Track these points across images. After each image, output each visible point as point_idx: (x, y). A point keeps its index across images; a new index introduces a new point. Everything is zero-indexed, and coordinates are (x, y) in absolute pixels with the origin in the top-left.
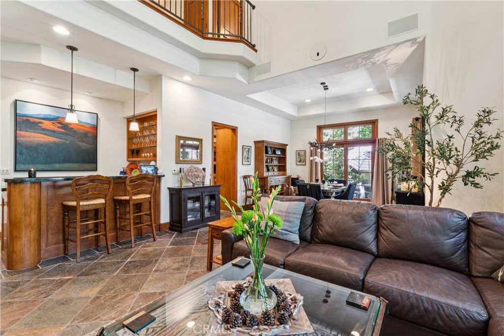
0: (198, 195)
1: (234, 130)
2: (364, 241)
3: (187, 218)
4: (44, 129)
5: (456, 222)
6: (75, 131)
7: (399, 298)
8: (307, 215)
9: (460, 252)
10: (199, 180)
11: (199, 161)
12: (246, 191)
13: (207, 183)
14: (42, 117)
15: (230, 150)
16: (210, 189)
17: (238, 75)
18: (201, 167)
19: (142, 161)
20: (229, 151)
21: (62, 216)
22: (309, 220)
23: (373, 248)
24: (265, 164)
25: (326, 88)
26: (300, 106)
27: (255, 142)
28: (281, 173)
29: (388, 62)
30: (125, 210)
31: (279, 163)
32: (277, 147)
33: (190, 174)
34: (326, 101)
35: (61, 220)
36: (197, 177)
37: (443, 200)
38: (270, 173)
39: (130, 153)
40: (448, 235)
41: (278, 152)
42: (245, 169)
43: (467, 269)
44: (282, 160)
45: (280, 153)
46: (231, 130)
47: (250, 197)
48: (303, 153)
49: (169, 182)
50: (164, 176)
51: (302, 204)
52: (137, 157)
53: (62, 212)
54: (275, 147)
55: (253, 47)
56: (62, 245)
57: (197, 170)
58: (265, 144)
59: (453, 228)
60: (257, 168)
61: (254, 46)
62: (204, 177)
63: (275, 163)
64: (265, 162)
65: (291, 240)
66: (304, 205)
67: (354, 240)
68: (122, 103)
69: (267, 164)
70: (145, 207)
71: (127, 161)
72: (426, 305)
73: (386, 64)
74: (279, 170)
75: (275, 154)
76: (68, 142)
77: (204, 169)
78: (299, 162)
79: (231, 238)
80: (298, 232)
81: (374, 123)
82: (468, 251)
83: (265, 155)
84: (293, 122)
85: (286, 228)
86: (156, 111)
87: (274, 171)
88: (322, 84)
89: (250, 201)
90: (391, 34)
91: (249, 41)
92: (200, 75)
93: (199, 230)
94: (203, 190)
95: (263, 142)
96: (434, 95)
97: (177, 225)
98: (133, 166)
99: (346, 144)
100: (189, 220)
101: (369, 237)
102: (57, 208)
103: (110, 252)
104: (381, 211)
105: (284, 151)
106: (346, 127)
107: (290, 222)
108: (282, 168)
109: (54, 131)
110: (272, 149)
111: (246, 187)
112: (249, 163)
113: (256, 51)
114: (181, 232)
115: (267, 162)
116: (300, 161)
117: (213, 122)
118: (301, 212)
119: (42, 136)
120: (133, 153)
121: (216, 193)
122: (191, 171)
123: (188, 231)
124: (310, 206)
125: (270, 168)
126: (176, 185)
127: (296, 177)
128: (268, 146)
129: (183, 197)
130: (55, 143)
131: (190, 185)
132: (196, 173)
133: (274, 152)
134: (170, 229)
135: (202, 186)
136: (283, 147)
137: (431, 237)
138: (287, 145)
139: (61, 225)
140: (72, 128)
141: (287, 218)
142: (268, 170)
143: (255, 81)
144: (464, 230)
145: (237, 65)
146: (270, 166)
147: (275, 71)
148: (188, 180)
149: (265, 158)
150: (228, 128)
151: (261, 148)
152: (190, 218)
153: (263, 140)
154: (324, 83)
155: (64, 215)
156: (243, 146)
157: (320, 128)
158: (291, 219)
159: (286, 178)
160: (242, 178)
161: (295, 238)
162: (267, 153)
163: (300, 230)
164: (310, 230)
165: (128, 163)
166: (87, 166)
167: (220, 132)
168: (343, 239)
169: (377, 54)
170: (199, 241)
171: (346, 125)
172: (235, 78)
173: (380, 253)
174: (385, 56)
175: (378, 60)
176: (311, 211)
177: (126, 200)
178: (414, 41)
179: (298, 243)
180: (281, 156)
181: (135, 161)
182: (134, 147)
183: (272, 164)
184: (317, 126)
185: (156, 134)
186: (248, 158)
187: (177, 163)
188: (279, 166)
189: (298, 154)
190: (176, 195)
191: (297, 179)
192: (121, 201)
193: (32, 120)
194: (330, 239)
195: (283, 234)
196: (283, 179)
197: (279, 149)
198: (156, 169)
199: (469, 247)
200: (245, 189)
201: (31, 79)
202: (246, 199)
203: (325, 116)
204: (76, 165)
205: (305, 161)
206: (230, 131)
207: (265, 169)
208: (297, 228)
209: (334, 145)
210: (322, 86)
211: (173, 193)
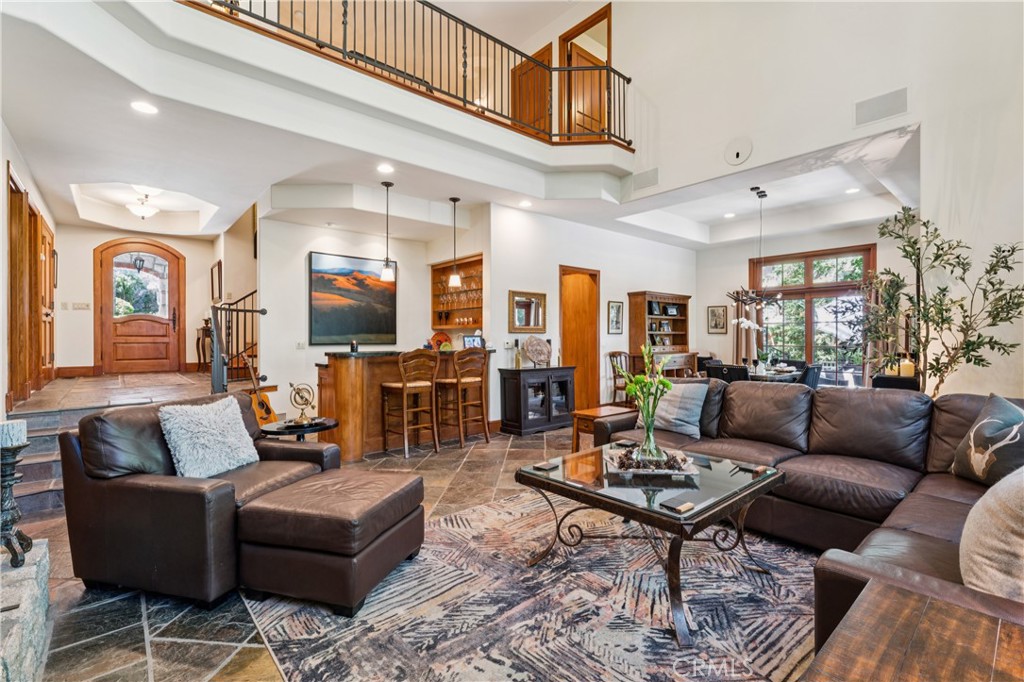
0: (543, 380)
1: (594, 276)
2: (789, 433)
3: (528, 415)
4: (339, 289)
5: (912, 407)
6: (371, 289)
7: (812, 483)
8: (713, 403)
9: (914, 444)
10: (542, 357)
11: (541, 329)
12: (615, 378)
13: (554, 363)
14: (336, 271)
15: (587, 309)
16: (560, 373)
17: (605, 193)
18: (544, 337)
19: (455, 329)
20: (585, 312)
21: (380, 401)
22: (715, 410)
23: (802, 442)
24: (647, 333)
25: (762, 195)
26: (715, 225)
27: (630, 295)
28: (678, 348)
29: (865, 158)
30: (447, 396)
31: (673, 330)
32: (670, 301)
33: (530, 348)
34: (760, 215)
35: (380, 407)
36: (541, 353)
37: (941, 386)
38: (658, 349)
39: (437, 318)
40: (900, 423)
41: (673, 311)
42: (613, 340)
43: (923, 465)
44: (679, 324)
45: (675, 313)
46: (588, 277)
47: (623, 388)
48: (721, 310)
49: (500, 361)
50: (494, 351)
51: (704, 388)
52: (446, 324)
53: (380, 396)
54: (667, 301)
55: (628, 146)
56: (381, 438)
57: (539, 342)
58: (648, 298)
59: (909, 414)
60: (635, 340)
61: (630, 143)
62: (549, 353)
63: (667, 329)
64: (647, 328)
65: (688, 433)
66: (706, 389)
67: (776, 432)
68: (426, 244)
69: (651, 332)
70: (471, 394)
71: (433, 329)
72: (841, 488)
73: (862, 161)
74: (674, 344)
75: (666, 314)
76: (363, 304)
77: (549, 341)
78: (713, 327)
79: (606, 428)
80: (698, 424)
81: (869, 251)
82: (927, 443)
83: (647, 316)
84: (701, 254)
85: (681, 417)
86: (481, 255)
87: (664, 344)
88: (752, 189)
89: (621, 397)
90: (860, 121)
91: (622, 137)
92: (546, 199)
93: (545, 434)
94: (550, 373)
95: (644, 294)
96: (928, 222)
97: (512, 423)
98: (442, 336)
99: (808, 293)
100: (530, 417)
101: (798, 428)
102: (376, 391)
103: (438, 450)
104: (816, 395)
105: (682, 308)
106: (809, 259)
107: (687, 409)
108: (680, 340)
109: (348, 291)
110: (661, 305)
111: (614, 371)
112: (619, 331)
113: (633, 151)
114: (520, 434)
115: (651, 329)
116: (716, 326)
117: (561, 266)
118: (703, 398)
119: (336, 297)
120: (440, 318)
121: (569, 379)
122: (531, 344)
123: (528, 434)
124: (716, 391)
125: (658, 339)
126: (510, 366)
127: (708, 356)
128: (654, 300)
129: (522, 383)
130: (350, 306)
131: (530, 365)
132: (539, 348)
133: (665, 311)
134: (502, 430)
135: (545, 367)
136: (681, 302)
137: (876, 425)
138: (690, 297)
139: (379, 412)
140: (368, 285)
141: (682, 405)
142: (654, 343)
143: (632, 199)
144: (924, 417)
145: (602, 178)
146: (657, 335)
147: (665, 184)
148: (526, 358)
149: (648, 322)
150: (583, 273)
151: (641, 304)
152: (531, 416)
153: (643, 290)
154: (758, 188)
155: (383, 401)
156: (609, 302)
157: (755, 265)
158: (688, 406)
159: (686, 357)
160: (608, 357)
161: (695, 431)
162: (651, 312)
163: (701, 421)
164: (716, 422)
165: (433, 333)
166: (384, 337)
167: (570, 279)
168: (760, 431)
169: (840, 152)
170: (549, 446)
171: (807, 257)
172: (600, 199)
173: (811, 449)
174: (858, 152)
175: (846, 158)
176: (718, 398)
177: (452, 384)
178: (902, 131)
179: (699, 437)
180: (678, 317)
181: (442, 330)
182: (441, 308)
183: (662, 332)
184: (750, 260)
185: (481, 289)
186: (617, 322)
187: (510, 332)
188: (674, 335)
189: (712, 312)
190: (510, 378)
191: (711, 358)
192: (445, 384)
193: (327, 276)
194: (743, 433)
195: (677, 425)
196: (682, 360)
197: (674, 304)
198: (483, 341)
199: (928, 439)
200: (612, 376)
201: (329, 224)
202: (615, 391)
203: (760, 240)
204: (372, 337)
205: (725, 326)
206: (586, 279)
207: (648, 341)
208: (698, 418)
209: (779, 296)
210: (754, 193)
211: (506, 376)
